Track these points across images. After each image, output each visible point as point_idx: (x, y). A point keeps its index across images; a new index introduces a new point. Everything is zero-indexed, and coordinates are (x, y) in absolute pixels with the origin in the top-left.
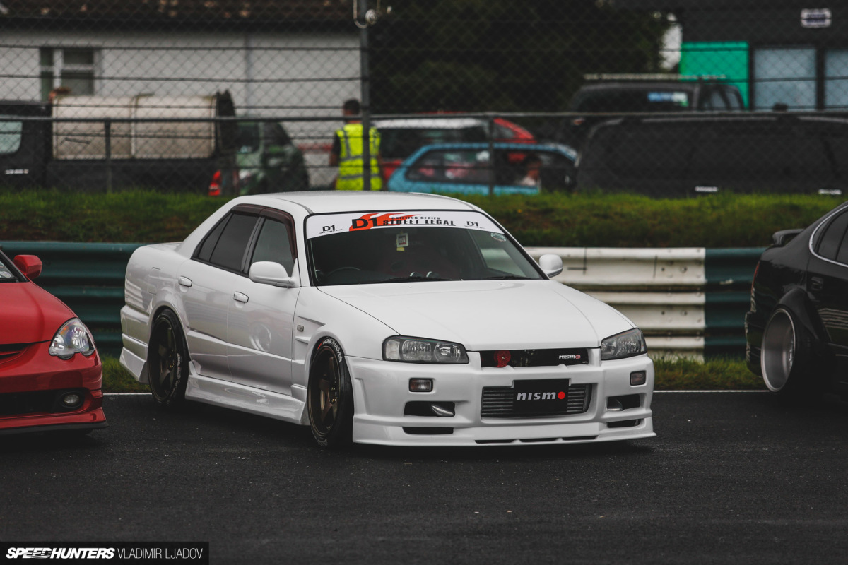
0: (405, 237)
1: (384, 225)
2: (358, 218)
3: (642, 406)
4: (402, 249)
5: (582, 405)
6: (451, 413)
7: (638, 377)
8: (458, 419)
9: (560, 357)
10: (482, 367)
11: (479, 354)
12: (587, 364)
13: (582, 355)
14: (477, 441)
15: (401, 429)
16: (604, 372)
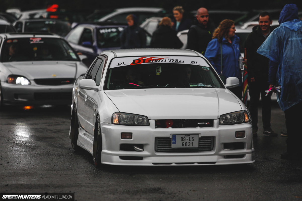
0: (160, 68)
1: (148, 62)
2: (137, 59)
3: (245, 148)
4: (159, 74)
5: (210, 147)
6: (142, 150)
7: (240, 134)
8: (145, 153)
9: (198, 123)
10: (156, 127)
11: (154, 121)
12: (212, 127)
13: (209, 123)
14: (153, 164)
15: (118, 157)
16: (219, 131)
